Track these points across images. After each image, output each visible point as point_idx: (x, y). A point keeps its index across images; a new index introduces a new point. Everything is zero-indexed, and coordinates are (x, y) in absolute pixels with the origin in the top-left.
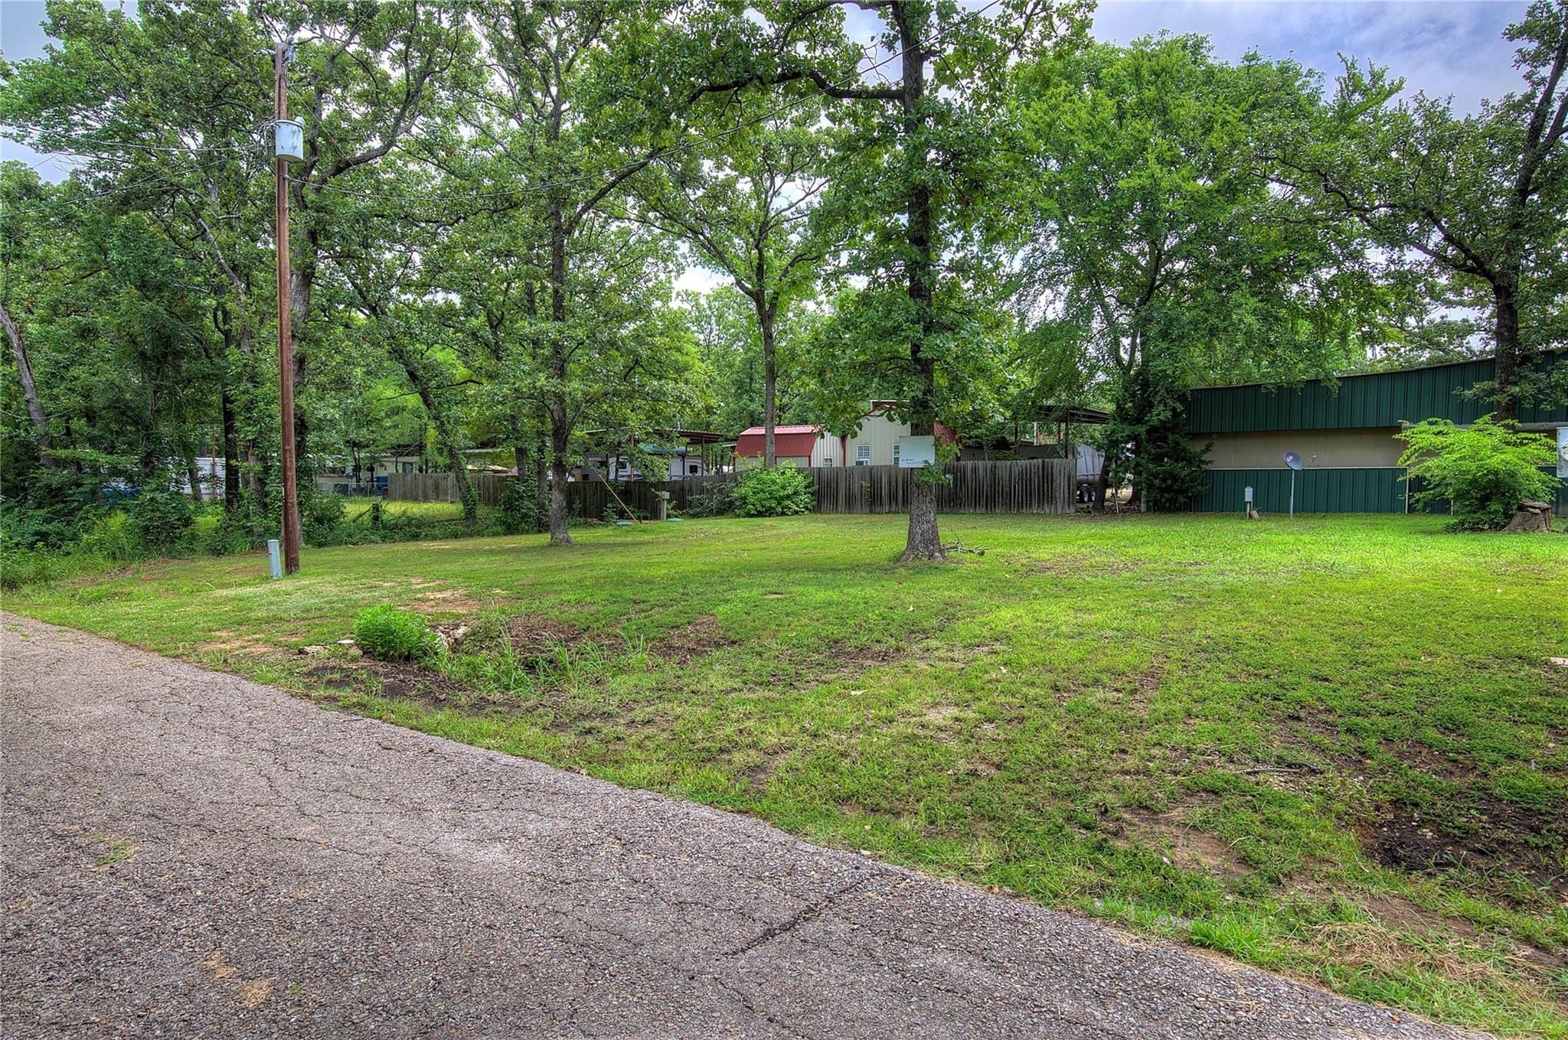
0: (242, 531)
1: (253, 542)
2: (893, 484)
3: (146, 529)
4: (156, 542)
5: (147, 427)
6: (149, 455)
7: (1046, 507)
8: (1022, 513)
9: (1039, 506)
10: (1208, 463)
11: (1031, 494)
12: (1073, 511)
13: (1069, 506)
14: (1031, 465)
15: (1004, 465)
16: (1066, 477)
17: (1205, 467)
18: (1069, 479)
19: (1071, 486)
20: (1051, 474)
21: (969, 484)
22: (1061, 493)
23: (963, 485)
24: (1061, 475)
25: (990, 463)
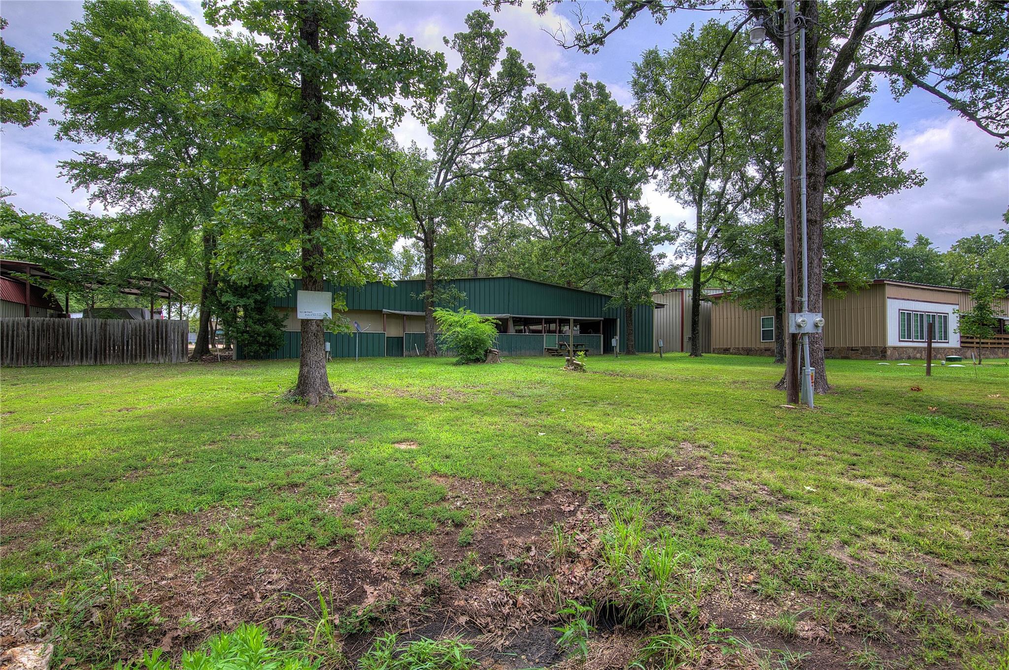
7: (160, 357)
8: (135, 364)
9: (153, 358)
10: (285, 326)
11: (145, 348)
12: (187, 361)
13: (183, 357)
14: (144, 323)
15: (116, 324)
16: (180, 334)
17: (283, 329)
18: (182, 336)
19: (184, 341)
20: (166, 331)
21: (75, 339)
22: (175, 347)
23: (66, 341)
24: (174, 332)
25: (99, 321)
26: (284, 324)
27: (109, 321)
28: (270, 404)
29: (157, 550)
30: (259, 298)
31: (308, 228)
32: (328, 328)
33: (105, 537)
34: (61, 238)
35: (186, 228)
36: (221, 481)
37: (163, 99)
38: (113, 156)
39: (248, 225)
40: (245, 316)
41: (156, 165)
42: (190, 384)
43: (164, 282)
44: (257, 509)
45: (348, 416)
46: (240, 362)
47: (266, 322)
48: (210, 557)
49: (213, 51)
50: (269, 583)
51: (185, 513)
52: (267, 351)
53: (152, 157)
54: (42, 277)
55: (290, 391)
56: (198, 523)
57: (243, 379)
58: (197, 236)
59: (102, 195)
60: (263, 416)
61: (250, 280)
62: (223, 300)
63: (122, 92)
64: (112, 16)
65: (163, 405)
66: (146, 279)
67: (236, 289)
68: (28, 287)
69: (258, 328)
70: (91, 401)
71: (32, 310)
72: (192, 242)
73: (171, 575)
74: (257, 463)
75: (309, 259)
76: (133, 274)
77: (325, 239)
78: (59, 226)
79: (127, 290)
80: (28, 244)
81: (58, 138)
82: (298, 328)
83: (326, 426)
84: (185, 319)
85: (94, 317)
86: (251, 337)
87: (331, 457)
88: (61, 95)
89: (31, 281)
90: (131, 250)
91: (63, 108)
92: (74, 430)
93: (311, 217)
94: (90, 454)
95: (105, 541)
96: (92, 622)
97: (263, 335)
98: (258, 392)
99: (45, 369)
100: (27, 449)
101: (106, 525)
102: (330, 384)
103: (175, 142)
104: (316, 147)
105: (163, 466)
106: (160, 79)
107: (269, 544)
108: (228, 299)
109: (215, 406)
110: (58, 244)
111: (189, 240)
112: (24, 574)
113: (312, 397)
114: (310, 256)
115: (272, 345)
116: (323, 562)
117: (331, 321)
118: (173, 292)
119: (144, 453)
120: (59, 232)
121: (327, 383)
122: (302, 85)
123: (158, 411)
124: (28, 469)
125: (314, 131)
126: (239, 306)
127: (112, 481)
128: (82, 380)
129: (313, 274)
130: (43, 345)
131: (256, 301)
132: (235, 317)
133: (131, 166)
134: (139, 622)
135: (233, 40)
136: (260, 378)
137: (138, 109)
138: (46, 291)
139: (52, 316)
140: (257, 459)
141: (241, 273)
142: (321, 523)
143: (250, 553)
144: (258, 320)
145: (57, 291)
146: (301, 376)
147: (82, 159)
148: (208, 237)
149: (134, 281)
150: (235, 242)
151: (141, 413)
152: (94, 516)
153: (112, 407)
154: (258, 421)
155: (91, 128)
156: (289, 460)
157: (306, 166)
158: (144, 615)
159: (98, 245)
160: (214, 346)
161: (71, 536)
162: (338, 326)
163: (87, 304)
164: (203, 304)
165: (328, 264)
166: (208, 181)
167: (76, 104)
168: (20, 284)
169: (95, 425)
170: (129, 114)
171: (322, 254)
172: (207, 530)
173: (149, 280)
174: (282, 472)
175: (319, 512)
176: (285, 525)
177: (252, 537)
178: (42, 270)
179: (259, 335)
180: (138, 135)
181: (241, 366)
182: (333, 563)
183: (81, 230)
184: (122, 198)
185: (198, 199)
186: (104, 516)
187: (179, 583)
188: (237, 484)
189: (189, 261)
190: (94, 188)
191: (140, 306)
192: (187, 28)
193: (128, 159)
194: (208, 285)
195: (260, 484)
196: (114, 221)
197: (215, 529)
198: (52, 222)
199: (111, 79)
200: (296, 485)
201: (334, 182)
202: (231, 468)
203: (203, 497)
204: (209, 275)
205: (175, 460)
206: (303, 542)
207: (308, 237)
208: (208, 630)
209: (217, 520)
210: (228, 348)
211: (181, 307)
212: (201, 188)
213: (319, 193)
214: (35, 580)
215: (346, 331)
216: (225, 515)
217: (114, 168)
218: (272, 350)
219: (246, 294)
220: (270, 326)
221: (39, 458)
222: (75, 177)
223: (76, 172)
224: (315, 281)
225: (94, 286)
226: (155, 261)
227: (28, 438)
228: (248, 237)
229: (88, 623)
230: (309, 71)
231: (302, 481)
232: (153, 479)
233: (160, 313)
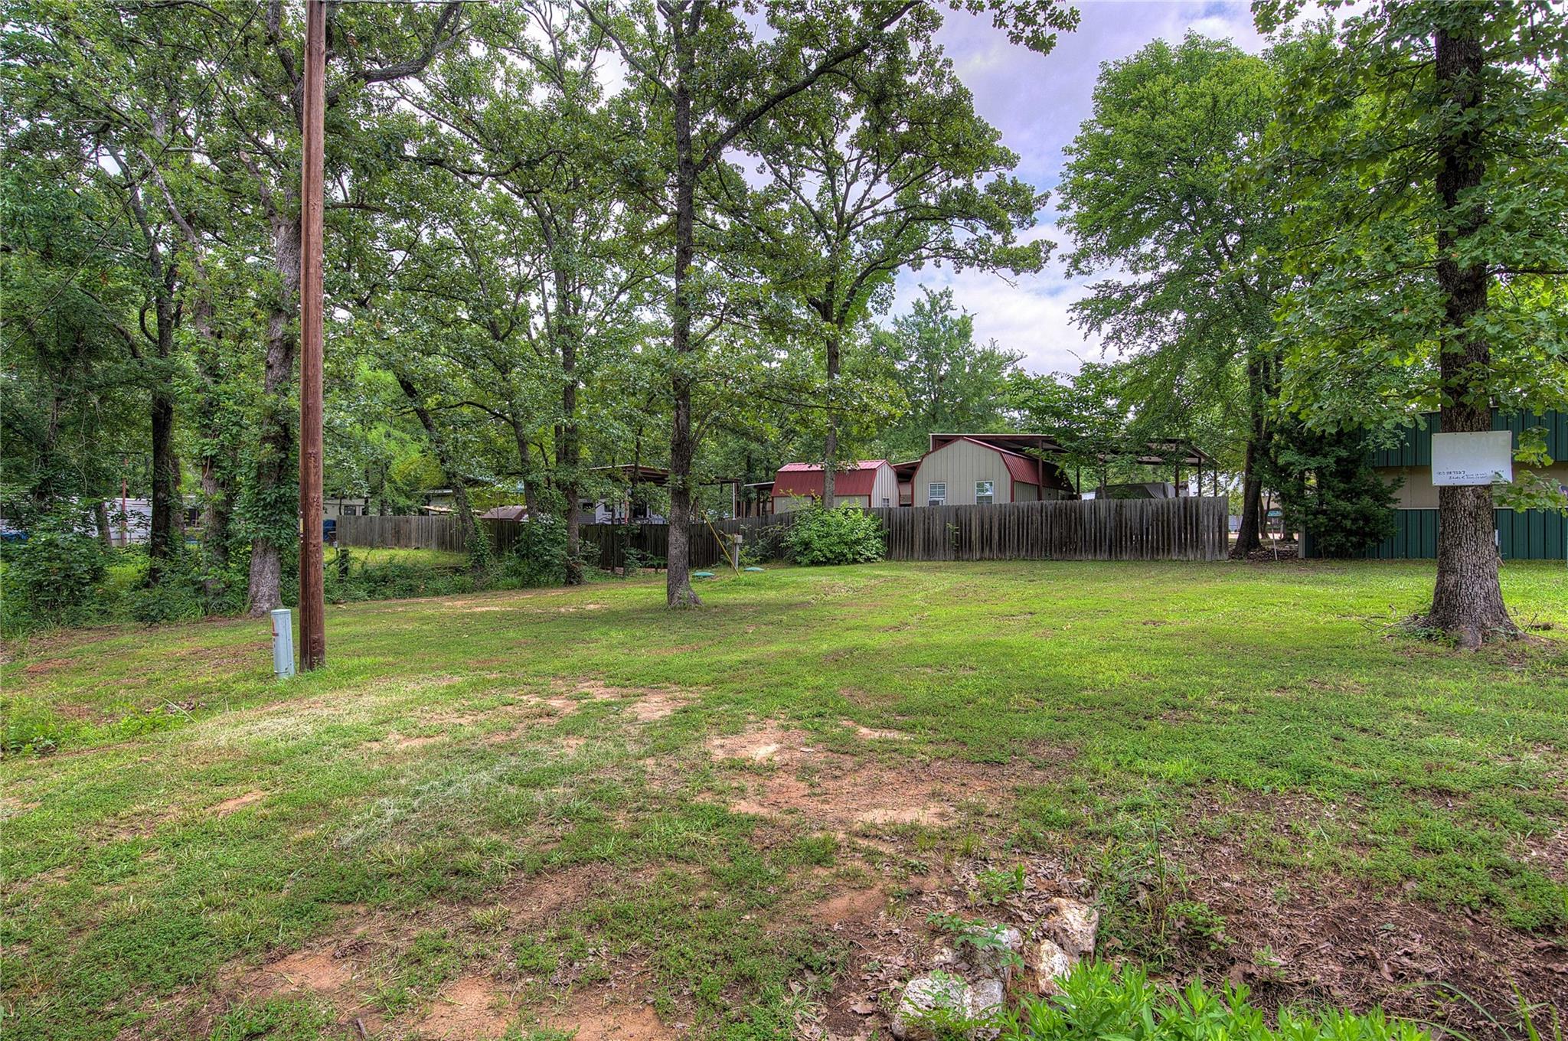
0: (192, 588)
1: (206, 606)
2: (986, 526)
3: (39, 586)
4: (53, 605)
5: (44, 445)
6: (45, 483)
7: (1189, 552)
8: (1158, 561)
9: (1180, 552)
10: (1396, 501)
11: (1169, 538)
12: (1226, 557)
13: (1220, 551)
14: (1168, 503)
15: (1133, 504)
16: (1217, 518)
17: (1392, 506)
18: (1220, 520)
19: (1223, 530)
20: (1197, 514)
21: (1087, 526)
22: (1209, 536)
23: (1079, 528)
24: (1208, 515)
25: (1114, 502)
26: (1393, 496)
27: (1126, 501)
28: (1377, 635)
29: (1214, 832)
30: (1344, 454)
31: (1454, 315)
32: (1504, 501)
33: (1148, 794)
34: (1073, 399)
35: (1222, 359)
36: (1302, 753)
37: (1191, 178)
38: (1127, 279)
39: (1333, 334)
40: (1320, 486)
41: (1183, 275)
42: (1234, 593)
43: (1193, 442)
44: (1372, 816)
45: (1558, 679)
46: (1312, 562)
47: (1358, 495)
48: (1296, 872)
49: (1263, 72)
50: (1406, 954)
51: (1250, 790)
52: (1361, 544)
53: (1175, 267)
54: (1055, 451)
55: (1416, 618)
56: (1272, 811)
57: (1320, 590)
58: (1238, 368)
59: (1115, 336)
60: (1365, 656)
61: (1339, 422)
62: (1281, 461)
63: (1138, 190)
64: (1124, 92)
65: (1199, 621)
66: (1170, 441)
67: (1304, 443)
68: (1040, 464)
69: (1344, 505)
70: (1111, 607)
71: (1044, 492)
72: (1232, 378)
73: (1236, 877)
74: (1364, 736)
75: (1456, 373)
76: (1154, 436)
77: (1498, 328)
78: (1070, 385)
79: (1145, 459)
80: (1039, 411)
81: (1068, 275)
82: (1433, 503)
83: (1508, 692)
84: (1221, 494)
85: (1108, 497)
86: (1331, 520)
87: (1526, 756)
88: (1070, 221)
89: (1043, 457)
90: (1148, 404)
91: (1073, 236)
92: (1096, 643)
93: (1459, 294)
94: (1118, 679)
95: (1146, 799)
96: (1138, 903)
97: (1353, 516)
98: (1350, 615)
99: (1058, 564)
100: (1052, 661)
101: (1145, 777)
102: (1510, 611)
103: (1207, 234)
104: (1471, 159)
105: (1210, 711)
106: (1187, 150)
107: (1400, 885)
108: (1292, 460)
109: (1277, 630)
110: (1069, 408)
111: (1228, 376)
112: (1063, 812)
113: (1467, 632)
114: (1459, 366)
115: (1371, 535)
116: (1526, 959)
117: (1510, 488)
118: (1205, 457)
119: (1183, 688)
120: (1070, 392)
121: (1502, 609)
122: (1438, 51)
123: (1195, 629)
124: (1054, 683)
125: (1468, 128)
126: (1308, 469)
127: (1145, 718)
128: (1097, 579)
129: (1467, 400)
130: (1056, 534)
131: (1339, 461)
132: (1301, 489)
133: (1150, 287)
134: (1197, 928)
135: (1294, 39)
136: (1351, 590)
137: (1157, 205)
138: (1057, 467)
139: (1063, 499)
140: (1364, 730)
141: (1323, 415)
142: (1515, 880)
143: (1365, 889)
144: (1344, 491)
145: (1069, 467)
146: (1440, 591)
147: (1093, 294)
148: (1256, 366)
149: (1154, 446)
150: (1311, 365)
151: (1172, 629)
152: (1131, 762)
153: (1135, 618)
154: (1356, 664)
155: (1102, 251)
156: (1429, 742)
157: (1449, 198)
158: (1203, 922)
159: (1111, 403)
160: (1265, 536)
161: (1107, 780)
162: (1530, 496)
163: (1101, 481)
164: (1249, 470)
165: (1503, 377)
166: (1256, 278)
167: (1088, 227)
168: (1033, 461)
169: (1119, 639)
170: (1145, 217)
171: (1486, 359)
172: (1287, 827)
173: (1174, 441)
174: (1416, 763)
175: (1506, 856)
176: (1430, 860)
177: (1366, 862)
178: (1054, 442)
179: (1345, 517)
180: (1157, 242)
181: (1313, 568)
182: (1551, 971)
183: (1093, 386)
184: (1139, 334)
185: (1240, 311)
186: (1141, 764)
187: (1249, 894)
188: (1331, 764)
189: (1228, 408)
190: (1107, 328)
191: (1159, 480)
192: (1223, 58)
193: (1146, 277)
194: (1258, 440)
195: (1376, 774)
196: (1129, 367)
197: (1300, 828)
198: (1061, 382)
199: (1125, 177)
200: (1449, 793)
201: (1518, 211)
202: (1317, 734)
203: (1274, 772)
204: (1258, 424)
205: (1227, 705)
206: (1476, 906)
207: (1457, 331)
208: (1299, 988)
209: (1302, 815)
210: (1288, 539)
211: (1216, 477)
212: (1246, 292)
213: (1482, 242)
214: (1074, 824)
215: (1550, 504)
216: (1314, 810)
217: (1129, 295)
218: (1370, 543)
219: (1321, 448)
220: (1366, 501)
221: (1065, 673)
222: (1084, 320)
223: (1086, 312)
224: (1473, 413)
225: (1109, 457)
226: (1180, 415)
227: (1049, 647)
228: (1331, 354)
229: (1133, 901)
230: (1456, 19)
231: (1462, 788)
232: (1199, 728)
233: (1186, 487)
